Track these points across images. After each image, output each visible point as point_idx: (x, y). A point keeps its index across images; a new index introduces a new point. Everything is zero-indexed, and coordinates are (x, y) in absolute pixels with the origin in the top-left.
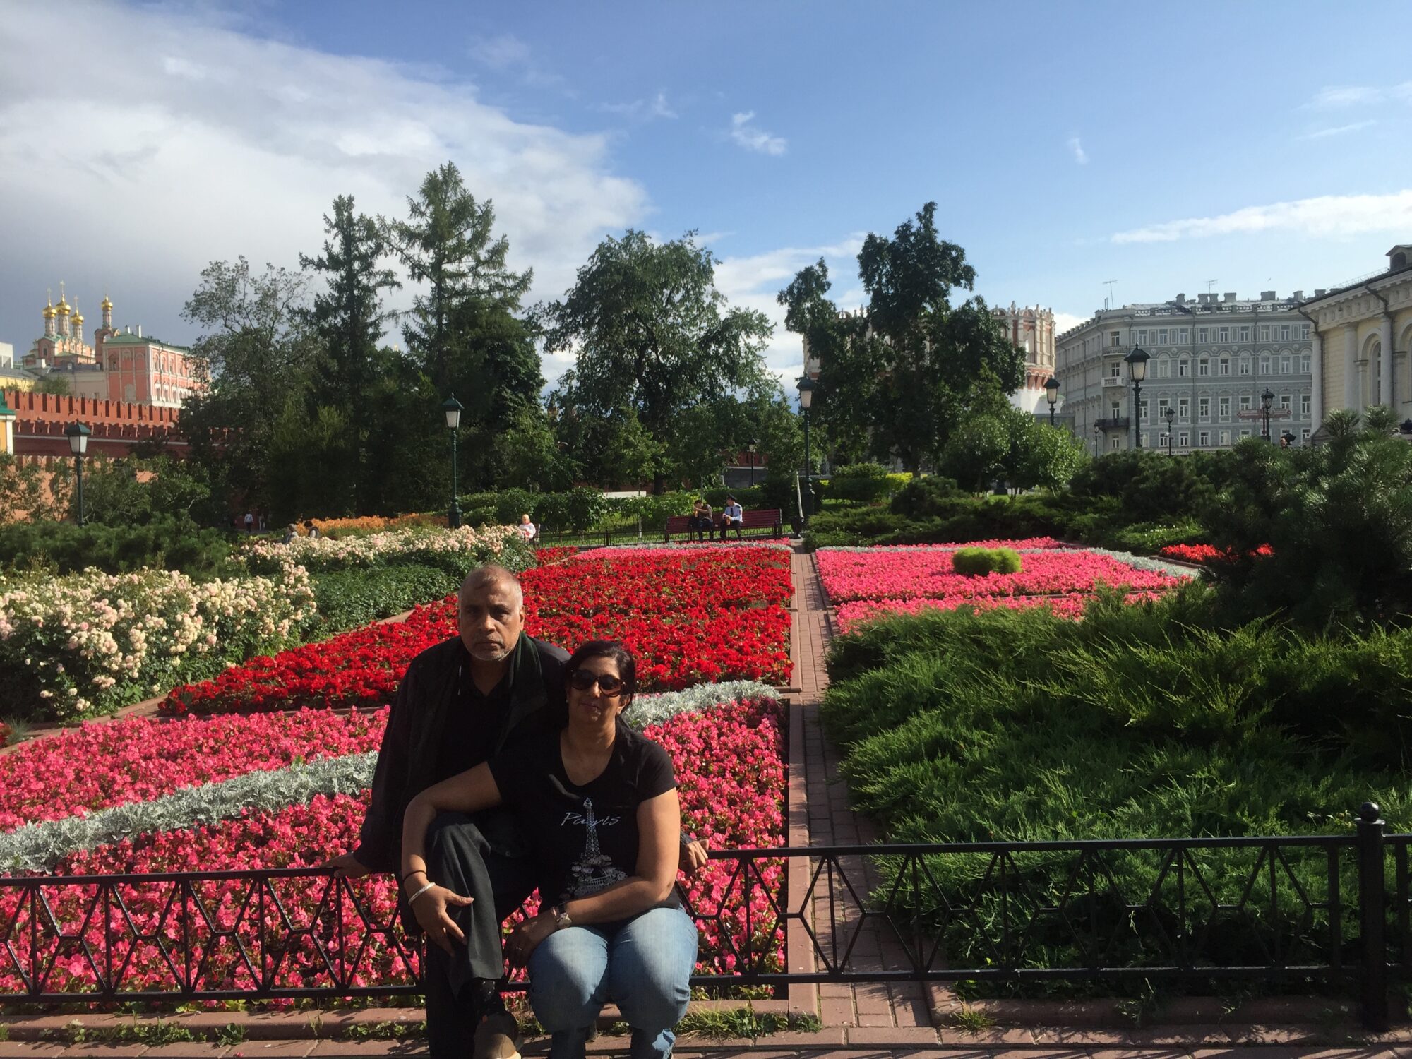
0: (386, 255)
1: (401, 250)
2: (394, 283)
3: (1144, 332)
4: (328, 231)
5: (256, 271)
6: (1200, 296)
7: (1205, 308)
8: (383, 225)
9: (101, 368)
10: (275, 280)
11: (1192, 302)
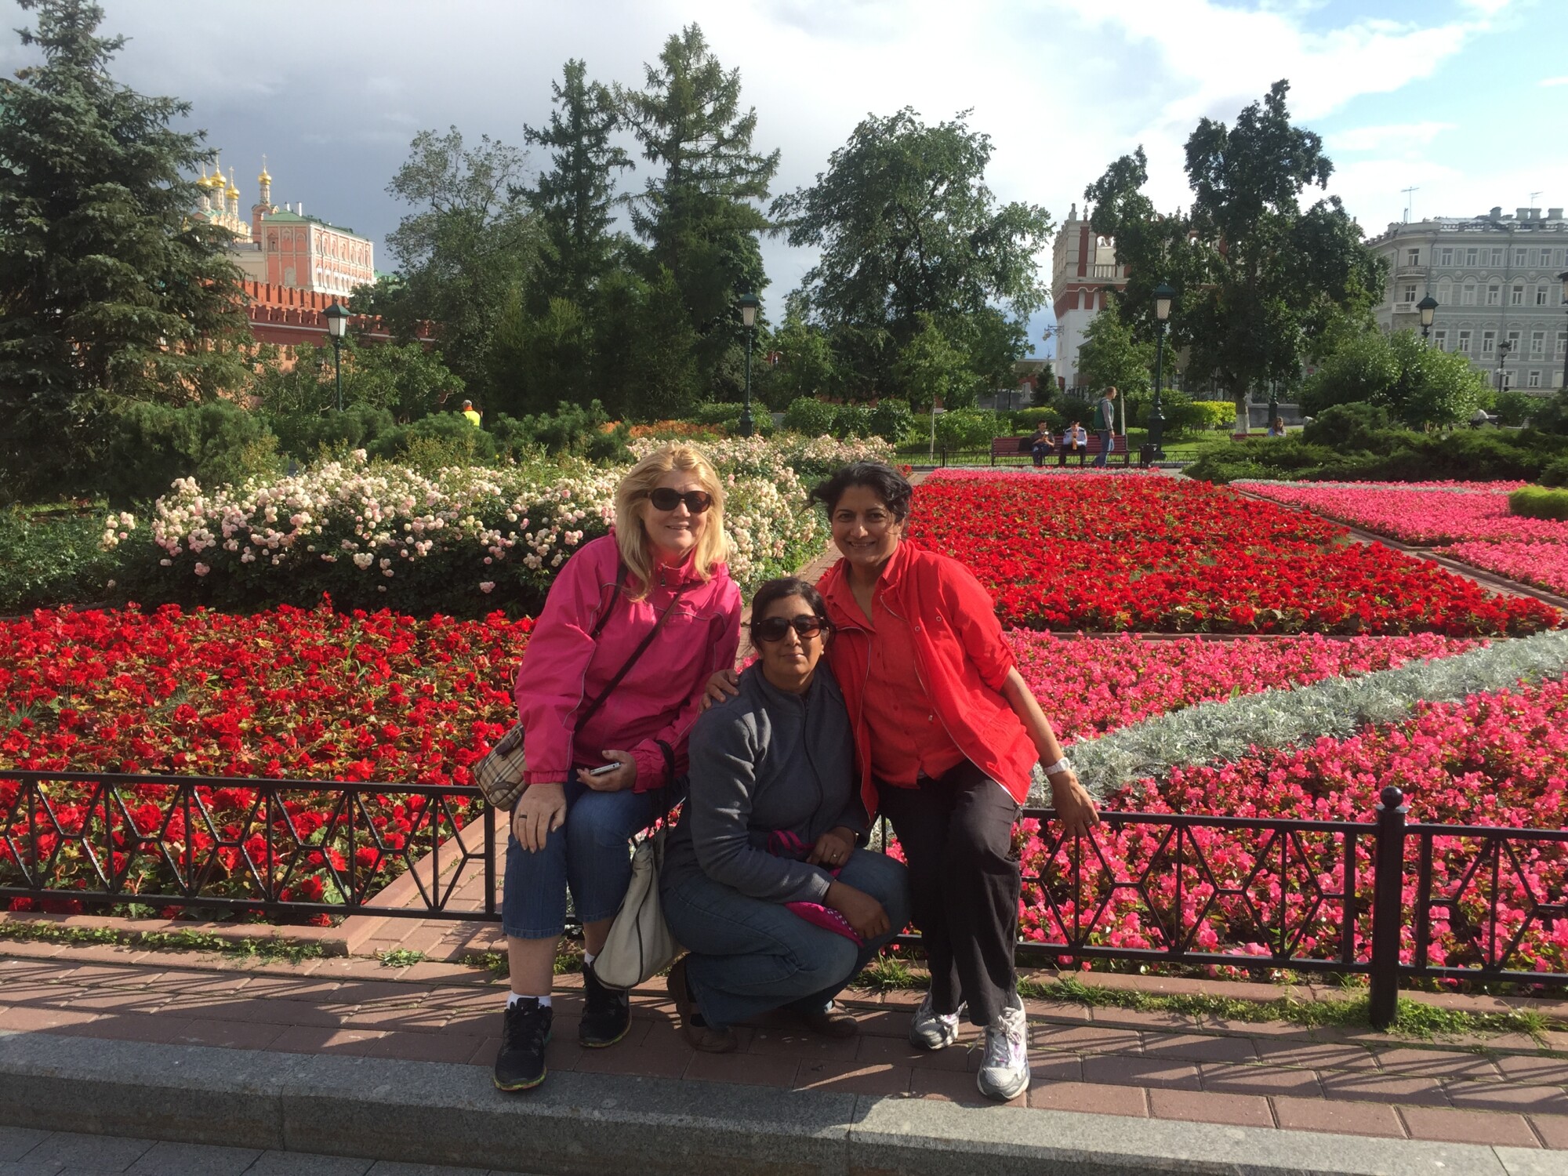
0: (620, 129)
1: (638, 125)
2: (625, 163)
3: (1450, 250)
4: (555, 100)
5: (470, 144)
6: (1518, 210)
7: (1525, 225)
8: (619, 94)
9: (260, 249)
10: (489, 154)
11: (1509, 217)
